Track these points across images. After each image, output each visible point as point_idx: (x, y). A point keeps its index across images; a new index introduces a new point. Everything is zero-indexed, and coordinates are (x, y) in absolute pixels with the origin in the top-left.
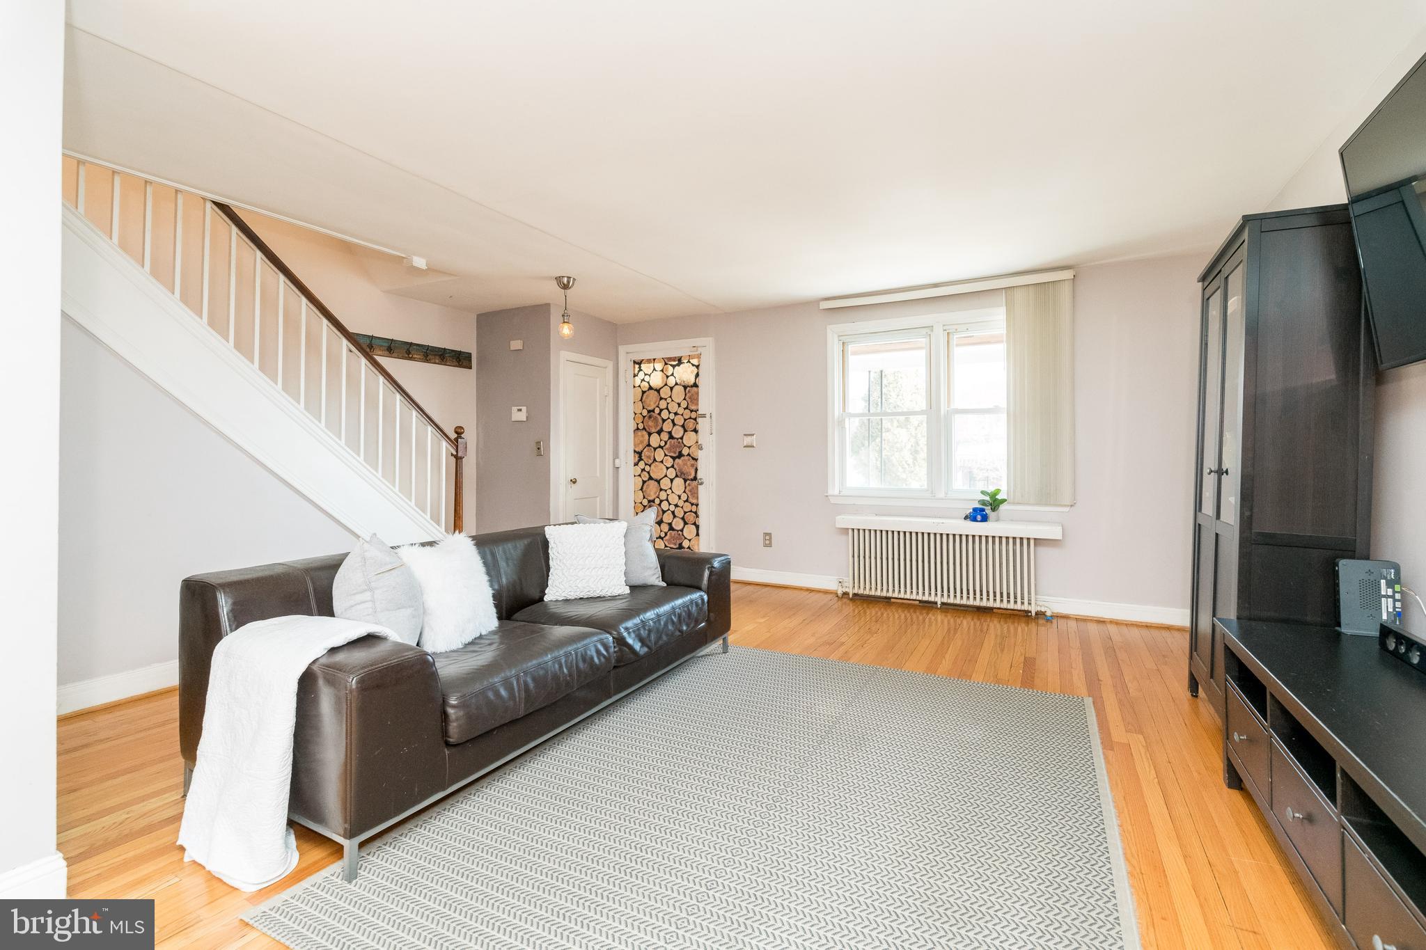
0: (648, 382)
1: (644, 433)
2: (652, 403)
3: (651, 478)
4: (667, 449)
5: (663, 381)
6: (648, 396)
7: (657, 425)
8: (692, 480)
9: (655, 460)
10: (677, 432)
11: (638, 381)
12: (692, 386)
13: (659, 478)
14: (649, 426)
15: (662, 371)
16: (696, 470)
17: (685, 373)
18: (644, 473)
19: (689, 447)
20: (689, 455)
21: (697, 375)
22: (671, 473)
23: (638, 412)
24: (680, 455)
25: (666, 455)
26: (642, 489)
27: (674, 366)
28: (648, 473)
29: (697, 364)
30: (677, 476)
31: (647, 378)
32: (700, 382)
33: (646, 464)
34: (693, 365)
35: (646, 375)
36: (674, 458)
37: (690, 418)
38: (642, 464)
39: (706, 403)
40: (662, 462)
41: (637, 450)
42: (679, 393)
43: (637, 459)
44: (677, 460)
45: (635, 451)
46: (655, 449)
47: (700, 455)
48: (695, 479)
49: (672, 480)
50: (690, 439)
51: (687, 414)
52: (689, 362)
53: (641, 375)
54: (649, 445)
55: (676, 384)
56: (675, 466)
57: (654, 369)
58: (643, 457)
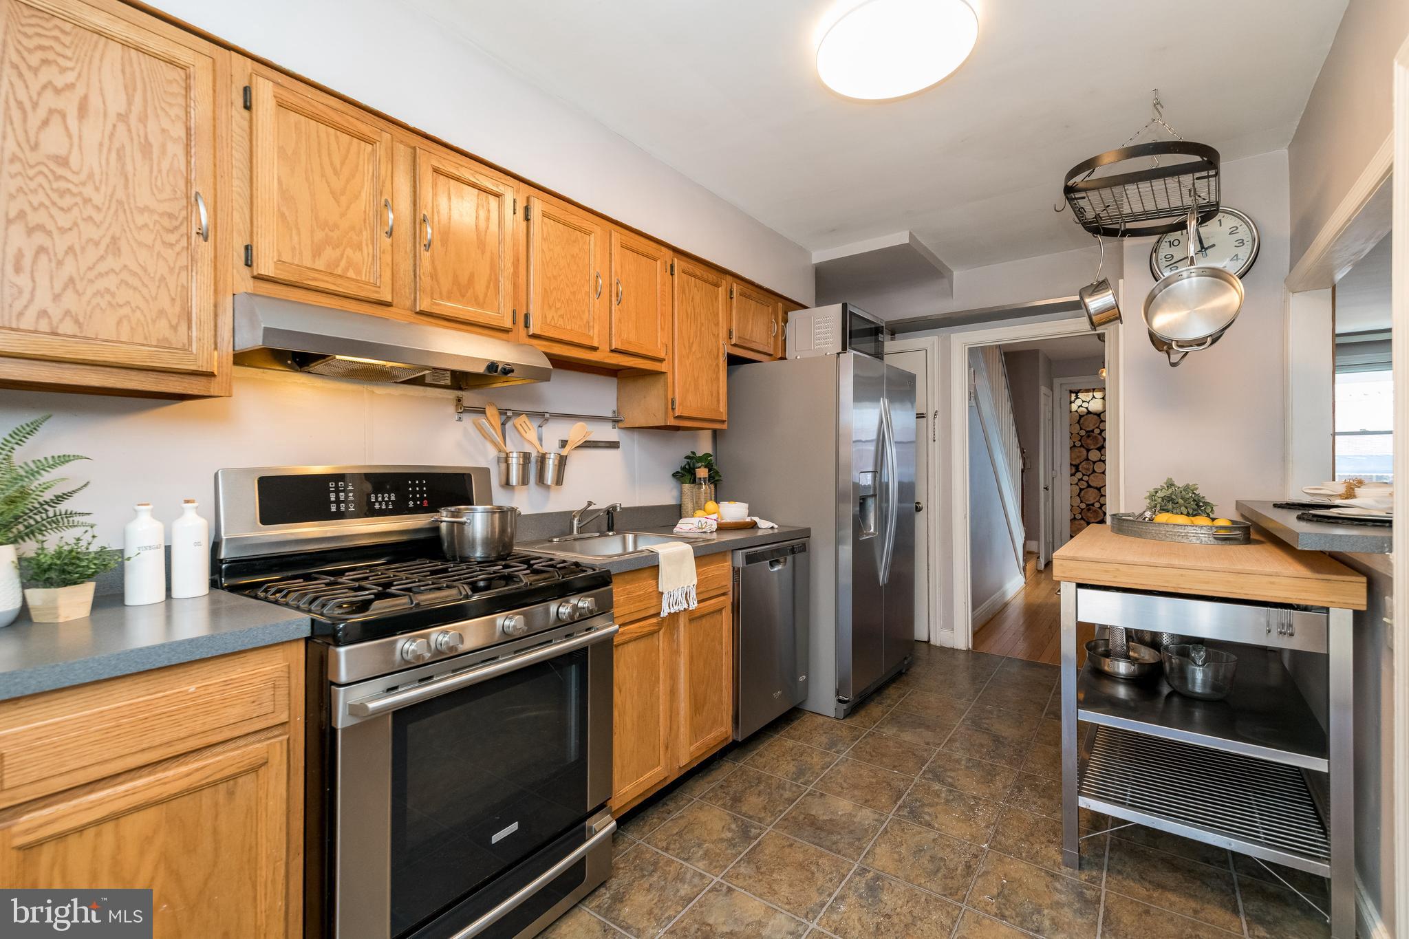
0: (1087, 408)
1: (1082, 449)
2: (1091, 425)
3: (1089, 486)
5: (1104, 407)
6: (1085, 420)
9: (1094, 471)
11: (1074, 407)
13: (1099, 486)
14: (1087, 444)
15: (1103, 399)
18: (1081, 482)
23: (1075, 432)
26: (1079, 495)
28: (1087, 482)
31: (1085, 405)
33: (1084, 475)
35: (1083, 402)
38: (1079, 475)
41: (1074, 463)
43: (1073, 471)
45: (1071, 464)
46: (1094, 463)
53: (1079, 402)
54: (1087, 459)
57: (1094, 397)
58: (1080, 469)
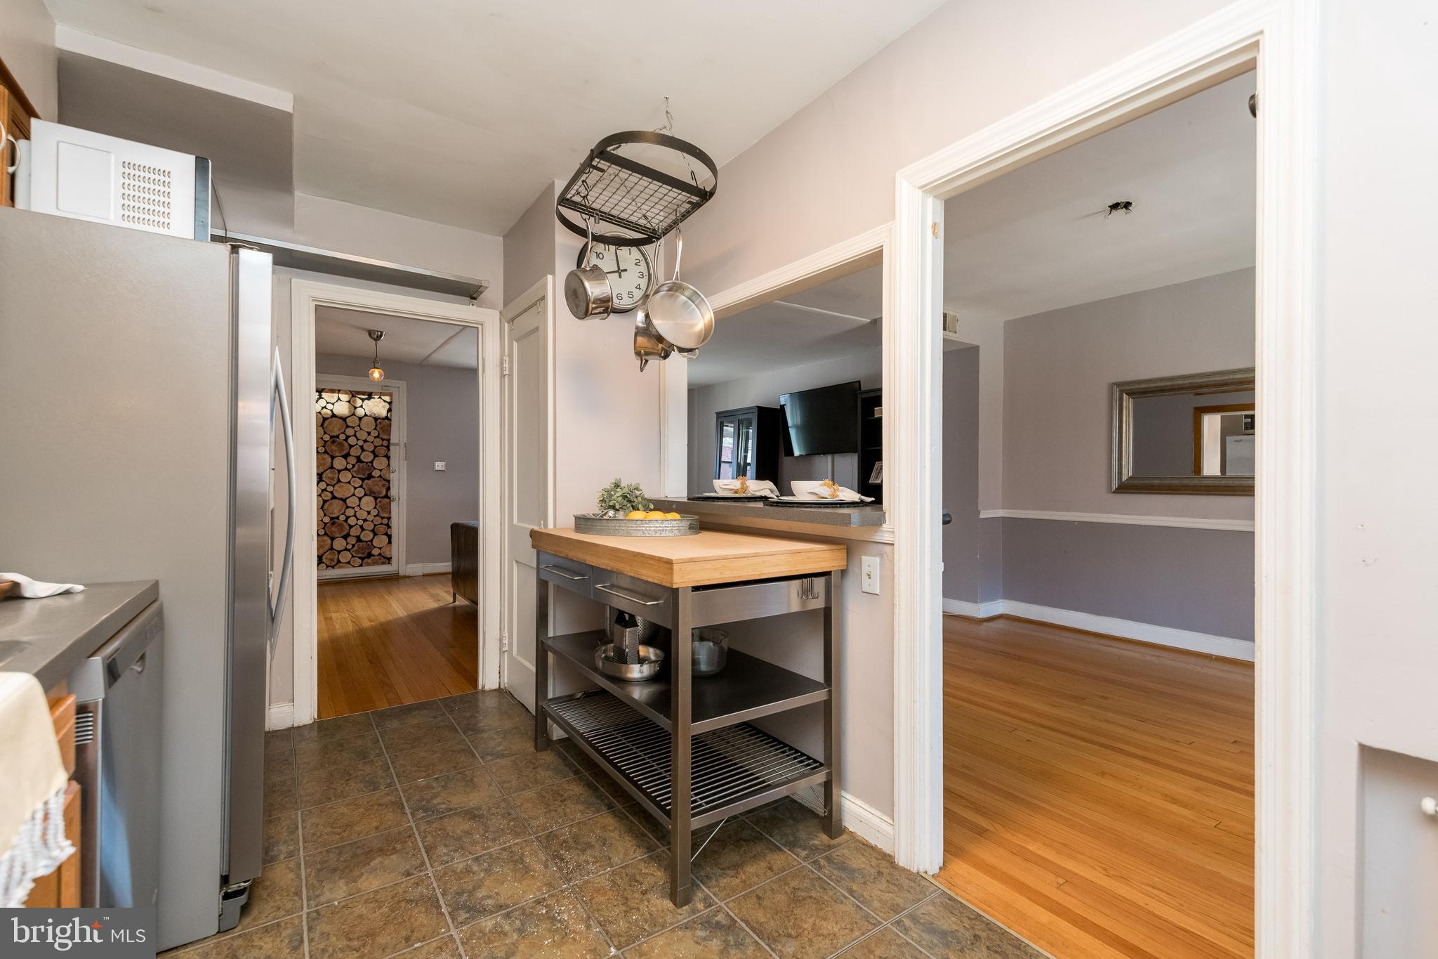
0: (331, 411)
1: (326, 456)
2: (336, 430)
3: (334, 497)
4: (355, 471)
5: (350, 411)
6: (330, 423)
7: (342, 450)
8: (383, 497)
9: (339, 481)
10: (367, 457)
11: (317, 407)
12: (383, 419)
13: (344, 497)
14: (332, 451)
15: (349, 402)
16: (388, 489)
17: (376, 407)
18: (325, 493)
19: (381, 470)
20: (380, 476)
21: (389, 410)
22: (360, 492)
23: (320, 435)
24: (370, 477)
25: (353, 477)
26: (322, 508)
27: (363, 400)
28: (332, 493)
29: (389, 400)
30: (365, 495)
31: (330, 406)
32: (394, 417)
33: (328, 485)
34: (385, 401)
35: (328, 403)
36: (363, 480)
37: (382, 445)
38: (322, 485)
39: (398, 434)
40: (349, 483)
41: (316, 471)
42: (368, 425)
43: (318, 480)
44: (366, 481)
46: (340, 471)
47: (393, 477)
48: (387, 496)
49: (360, 499)
50: (380, 463)
51: (378, 442)
52: (380, 398)
53: (322, 403)
54: (332, 468)
55: (366, 415)
56: (364, 486)
57: (339, 399)
58: (324, 479)
